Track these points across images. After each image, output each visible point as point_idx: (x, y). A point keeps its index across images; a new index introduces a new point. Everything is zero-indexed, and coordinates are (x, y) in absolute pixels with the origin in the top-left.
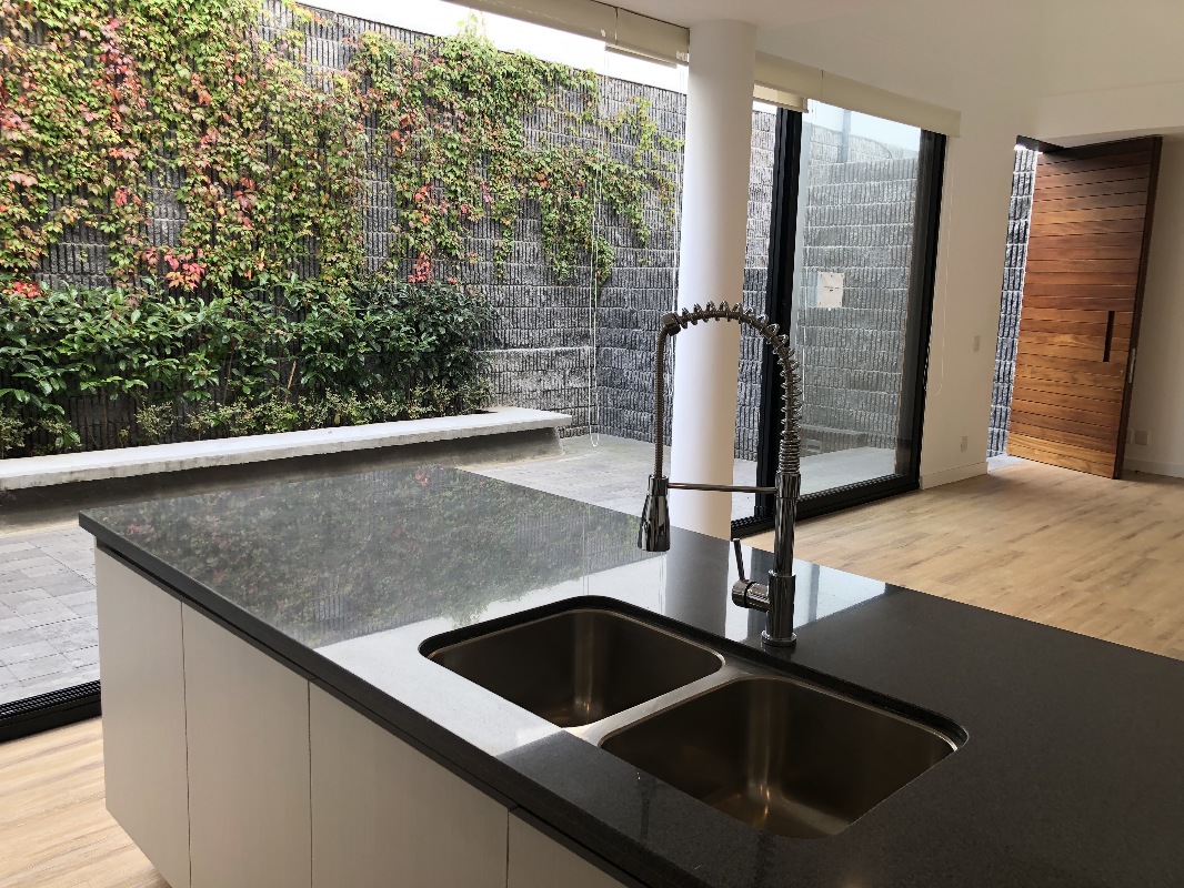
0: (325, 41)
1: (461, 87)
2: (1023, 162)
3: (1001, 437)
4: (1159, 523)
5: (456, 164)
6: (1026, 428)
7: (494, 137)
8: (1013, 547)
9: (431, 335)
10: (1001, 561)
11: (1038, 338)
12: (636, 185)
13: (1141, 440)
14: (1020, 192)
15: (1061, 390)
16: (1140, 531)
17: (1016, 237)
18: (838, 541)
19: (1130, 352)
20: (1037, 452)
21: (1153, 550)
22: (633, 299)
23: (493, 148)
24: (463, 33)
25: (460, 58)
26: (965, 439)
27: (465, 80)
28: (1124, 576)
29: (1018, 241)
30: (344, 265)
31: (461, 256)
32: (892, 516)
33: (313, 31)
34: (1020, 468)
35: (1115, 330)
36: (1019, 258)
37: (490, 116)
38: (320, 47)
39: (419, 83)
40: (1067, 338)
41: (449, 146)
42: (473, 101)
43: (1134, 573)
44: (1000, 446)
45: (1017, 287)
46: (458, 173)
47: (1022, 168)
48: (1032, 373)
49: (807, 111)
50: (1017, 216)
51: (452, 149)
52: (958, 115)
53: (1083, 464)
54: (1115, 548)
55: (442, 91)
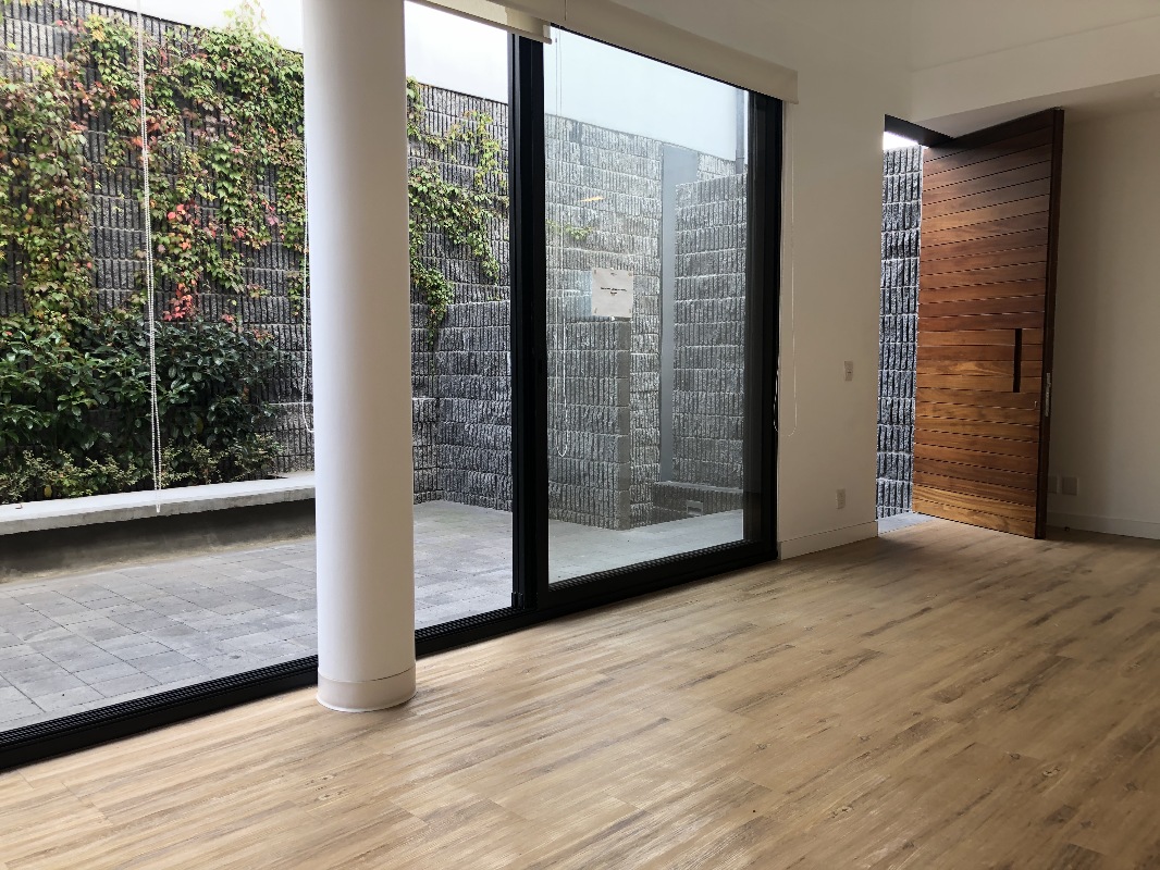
0: (34, 25)
1: (230, 87)
2: (909, 161)
3: (905, 491)
4: (1088, 597)
5: (227, 178)
6: (934, 479)
7: (281, 149)
8: (869, 644)
9: (183, 382)
10: (843, 668)
11: (939, 369)
12: (478, 212)
13: (1069, 488)
14: (909, 196)
15: (968, 430)
16: (1055, 612)
17: (906, 249)
18: (617, 642)
19: (1044, 377)
20: (946, 508)
21: (1069, 641)
22: (472, 340)
23: (279, 162)
24: (234, 27)
25: (225, 53)
26: (841, 494)
27: (236, 80)
28: (1018, 690)
29: (910, 255)
30: (59, 297)
31: (238, 288)
32: (720, 599)
33: (16, 14)
34: (922, 528)
35: (1024, 351)
36: (913, 274)
37: (277, 126)
38: (26, 33)
39: (169, 79)
40: (970, 366)
41: (217, 158)
42: (247, 104)
43: (1033, 683)
44: (905, 502)
45: (912, 309)
46: (230, 190)
47: (909, 168)
48: (935, 411)
49: (549, 41)
50: (907, 224)
51: (221, 162)
52: (794, 75)
53: (999, 521)
54: (1015, 640)
55: (202, 91)
